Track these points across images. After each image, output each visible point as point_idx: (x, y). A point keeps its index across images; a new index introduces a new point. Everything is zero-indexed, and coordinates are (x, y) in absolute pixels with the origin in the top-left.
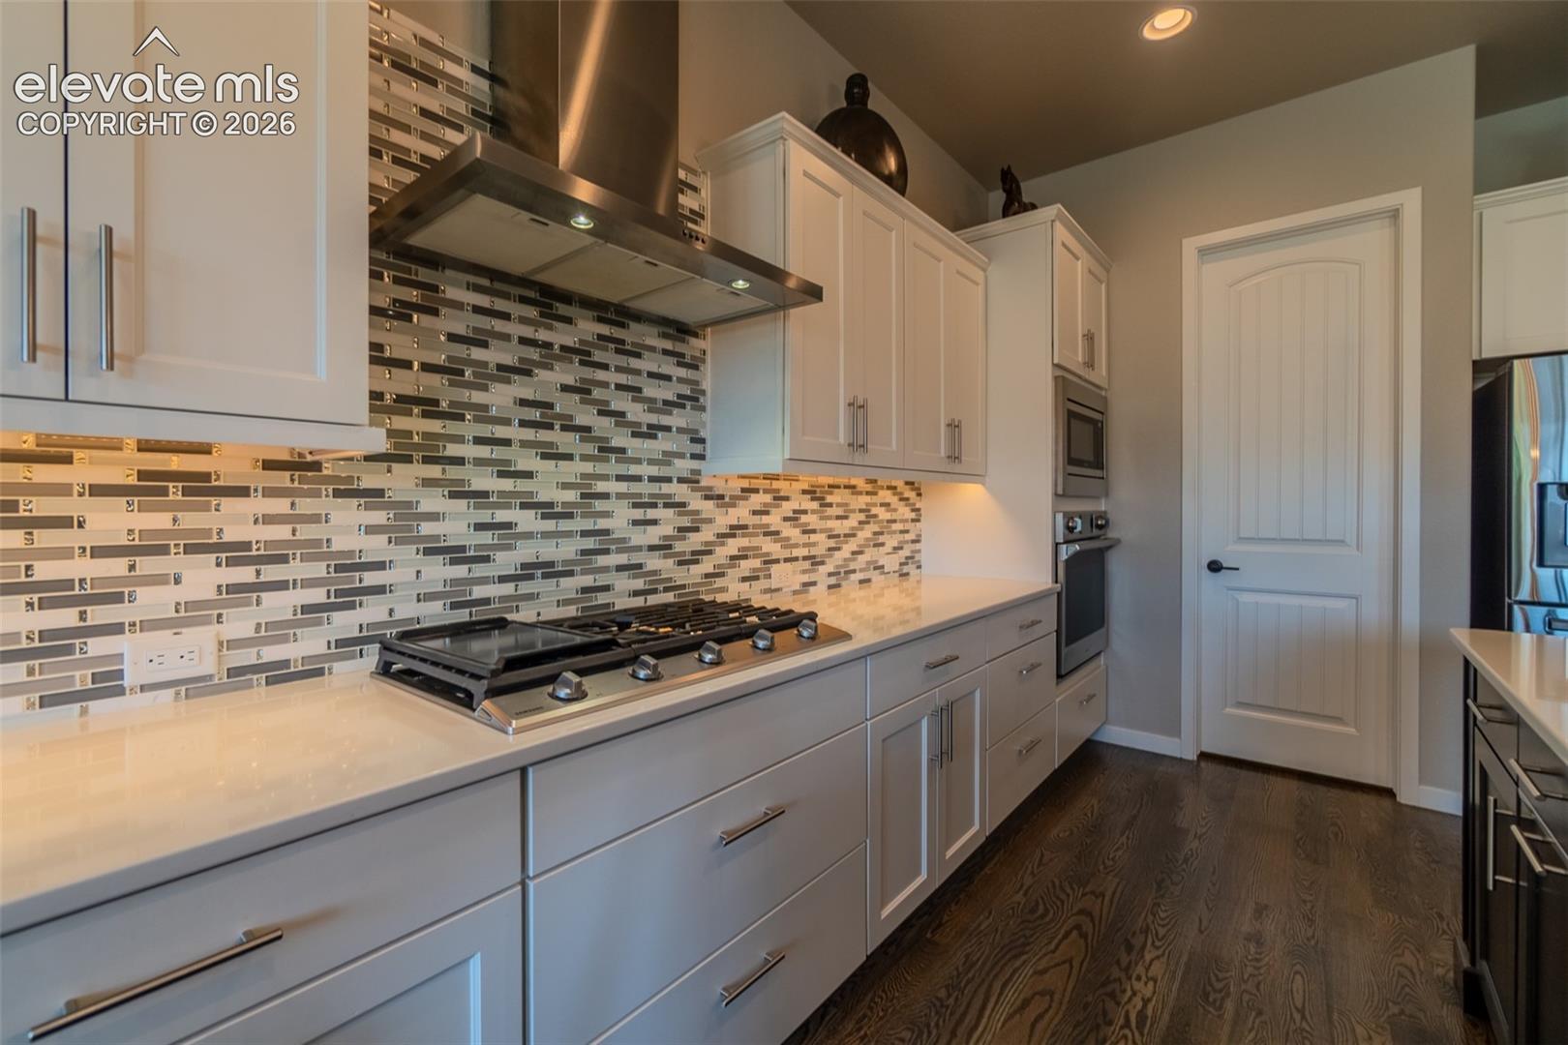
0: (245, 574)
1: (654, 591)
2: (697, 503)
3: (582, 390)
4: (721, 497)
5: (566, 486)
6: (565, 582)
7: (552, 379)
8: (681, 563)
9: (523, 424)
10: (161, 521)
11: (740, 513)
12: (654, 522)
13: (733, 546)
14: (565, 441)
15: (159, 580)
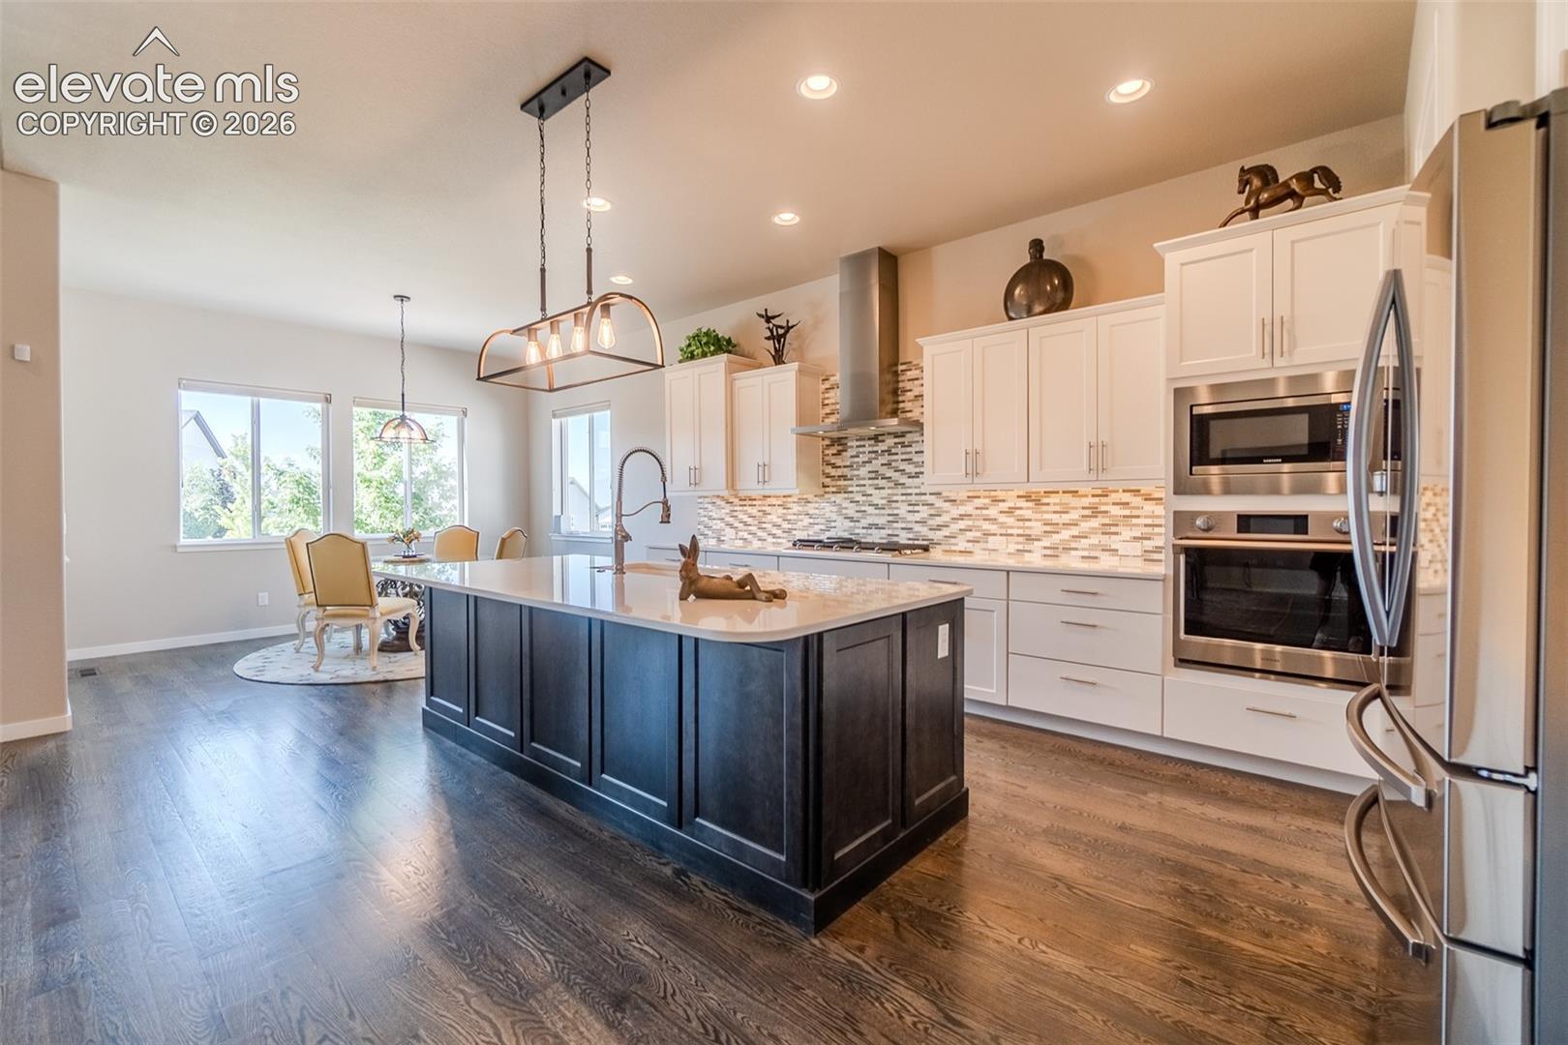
0: (811, 521)
1: (918, 540)
2: (939, 503)
3: (889, 464)
4: (955, 501)
5: (882, 498)
6: (882, 531)
7: (876, 464)
8: (931, 529)
9: (870, 479)
10: (801, 509)
11: (968, 508)
12: (918, 512)
13: (962, 524)
14: (881, 483)
15: (802, 521)
